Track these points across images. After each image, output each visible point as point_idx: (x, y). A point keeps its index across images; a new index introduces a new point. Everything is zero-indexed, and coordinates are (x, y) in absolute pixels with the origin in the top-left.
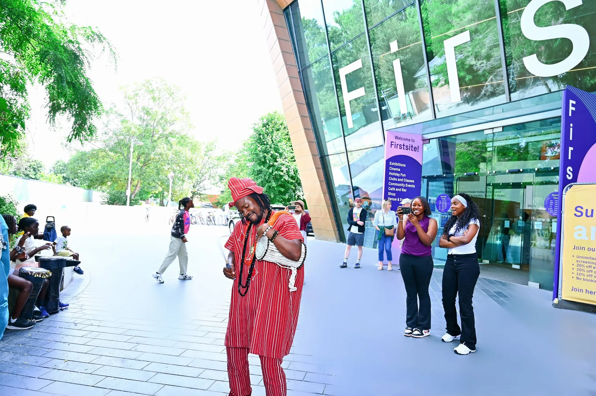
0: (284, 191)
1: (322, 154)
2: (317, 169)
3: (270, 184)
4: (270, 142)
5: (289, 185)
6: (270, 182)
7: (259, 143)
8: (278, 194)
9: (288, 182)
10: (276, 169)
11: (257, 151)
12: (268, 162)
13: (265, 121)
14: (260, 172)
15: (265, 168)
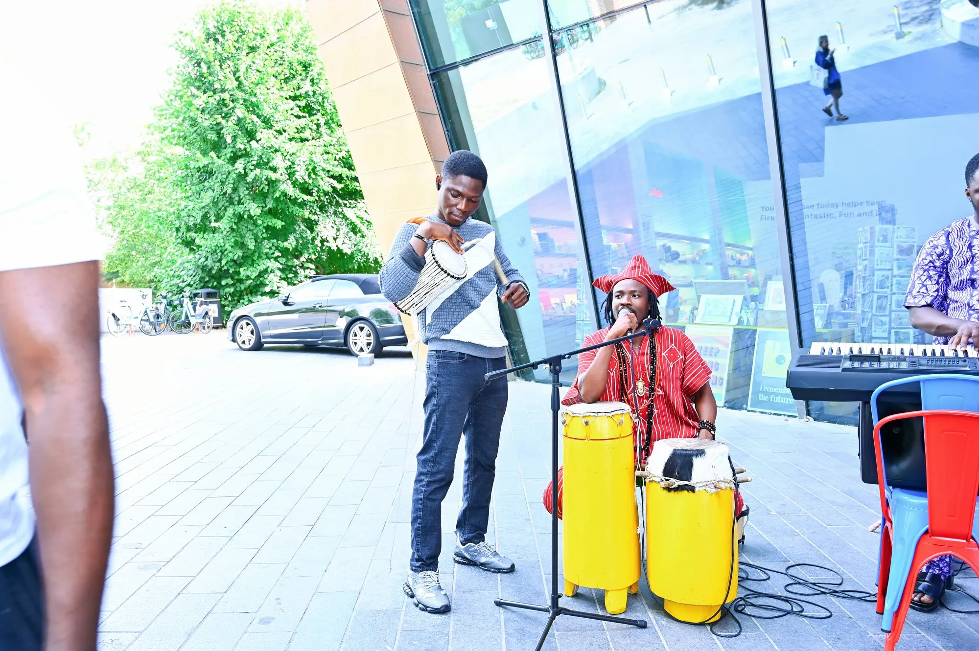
0: (282, 226)
1: (435, 63)
2: (422, 114)
3: (240, 209)
4: (231, 84)
5: (296, 210)
6: (240, 202)
7: (198, 88)
8: (265, 235)
9: (294, 201)
10: (255, 163)
11: (193, 108)
12: (229, 140)
13: (211, 26)
14: (207, 173)
15: (220, 161)
